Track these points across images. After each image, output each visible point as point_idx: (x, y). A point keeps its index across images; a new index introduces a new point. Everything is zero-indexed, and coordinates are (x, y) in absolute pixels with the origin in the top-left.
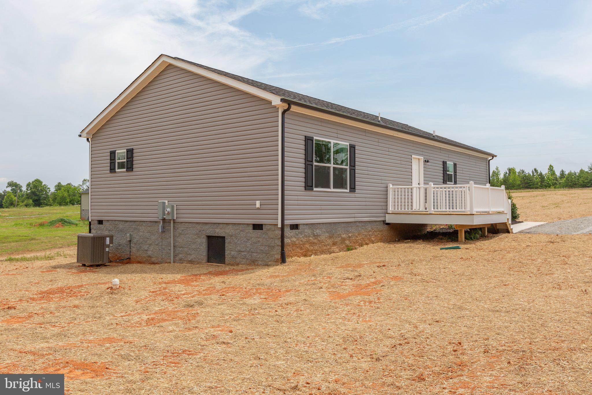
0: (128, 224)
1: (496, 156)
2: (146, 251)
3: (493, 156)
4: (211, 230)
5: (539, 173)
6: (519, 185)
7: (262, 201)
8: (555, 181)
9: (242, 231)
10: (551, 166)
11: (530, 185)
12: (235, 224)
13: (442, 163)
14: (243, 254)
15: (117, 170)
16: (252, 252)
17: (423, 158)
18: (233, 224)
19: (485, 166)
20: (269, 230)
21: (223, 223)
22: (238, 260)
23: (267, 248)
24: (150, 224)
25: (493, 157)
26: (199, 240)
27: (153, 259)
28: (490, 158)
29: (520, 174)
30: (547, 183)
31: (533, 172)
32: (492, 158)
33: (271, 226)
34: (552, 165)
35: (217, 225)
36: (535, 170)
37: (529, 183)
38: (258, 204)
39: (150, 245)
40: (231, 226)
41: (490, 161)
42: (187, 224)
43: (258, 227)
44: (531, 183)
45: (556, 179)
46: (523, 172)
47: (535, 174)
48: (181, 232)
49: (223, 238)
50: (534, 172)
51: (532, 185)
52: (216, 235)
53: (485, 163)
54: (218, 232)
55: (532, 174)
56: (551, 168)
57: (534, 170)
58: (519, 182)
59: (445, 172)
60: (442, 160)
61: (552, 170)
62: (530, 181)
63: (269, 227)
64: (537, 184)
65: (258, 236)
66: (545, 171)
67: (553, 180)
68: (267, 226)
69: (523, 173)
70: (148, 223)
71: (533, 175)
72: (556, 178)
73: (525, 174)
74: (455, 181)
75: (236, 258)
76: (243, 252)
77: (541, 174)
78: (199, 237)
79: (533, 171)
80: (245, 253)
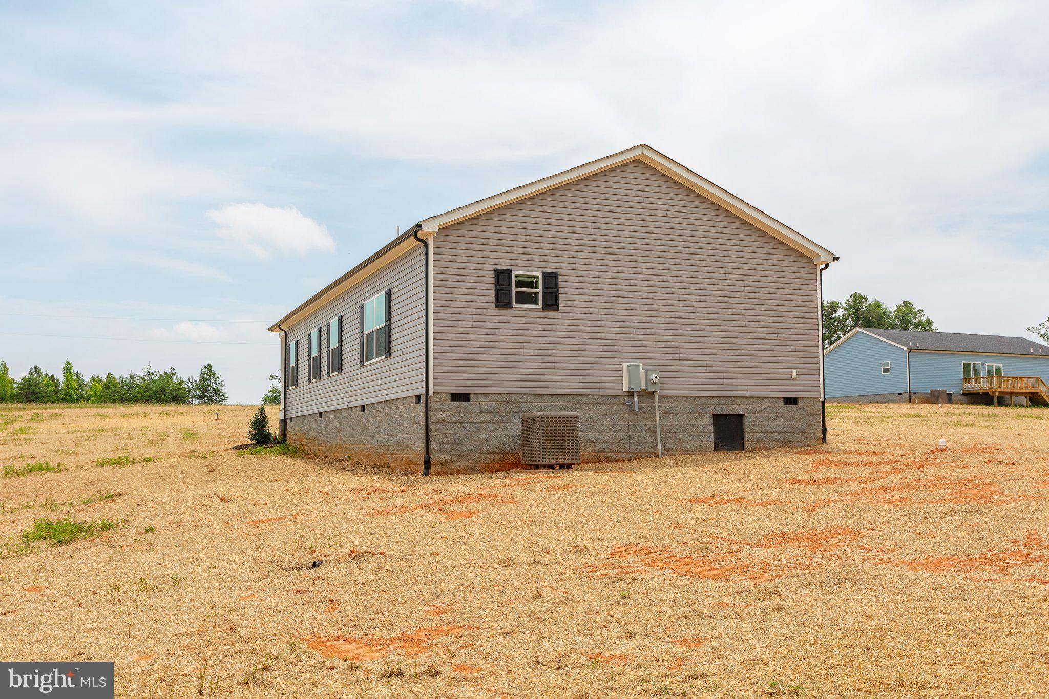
0: (544, 399)
2: (593, 442)
4: (722, 406)
7: (798, 370)
9: (769, 406)
12: (759, 397)
14: (773, 435)
15: (515, 305)
16: (785, 432)
18: (757, 397)
20: (806, 404)
21: (741, 397)
22: (765, 444)
23: (805, 426)
24: (600, 399)
26: (701, 421)
27: (610, 455)
33: (810, 400)
35: (733, 399)
38: (794, 373)
39: (602, 432)
40: (753, 400)
42: (680, 398)
43: (790, 401)
48: (668, 410)
49: (740, 417)
52: (731, 412)
54: (734, 408)
63: (807, 401)
65: (793, 412)
68: (804, 400)
70: (595, 397)
75: (762, 441)
76: (773, 432)
78: (700, 416)
80: (776, 434)
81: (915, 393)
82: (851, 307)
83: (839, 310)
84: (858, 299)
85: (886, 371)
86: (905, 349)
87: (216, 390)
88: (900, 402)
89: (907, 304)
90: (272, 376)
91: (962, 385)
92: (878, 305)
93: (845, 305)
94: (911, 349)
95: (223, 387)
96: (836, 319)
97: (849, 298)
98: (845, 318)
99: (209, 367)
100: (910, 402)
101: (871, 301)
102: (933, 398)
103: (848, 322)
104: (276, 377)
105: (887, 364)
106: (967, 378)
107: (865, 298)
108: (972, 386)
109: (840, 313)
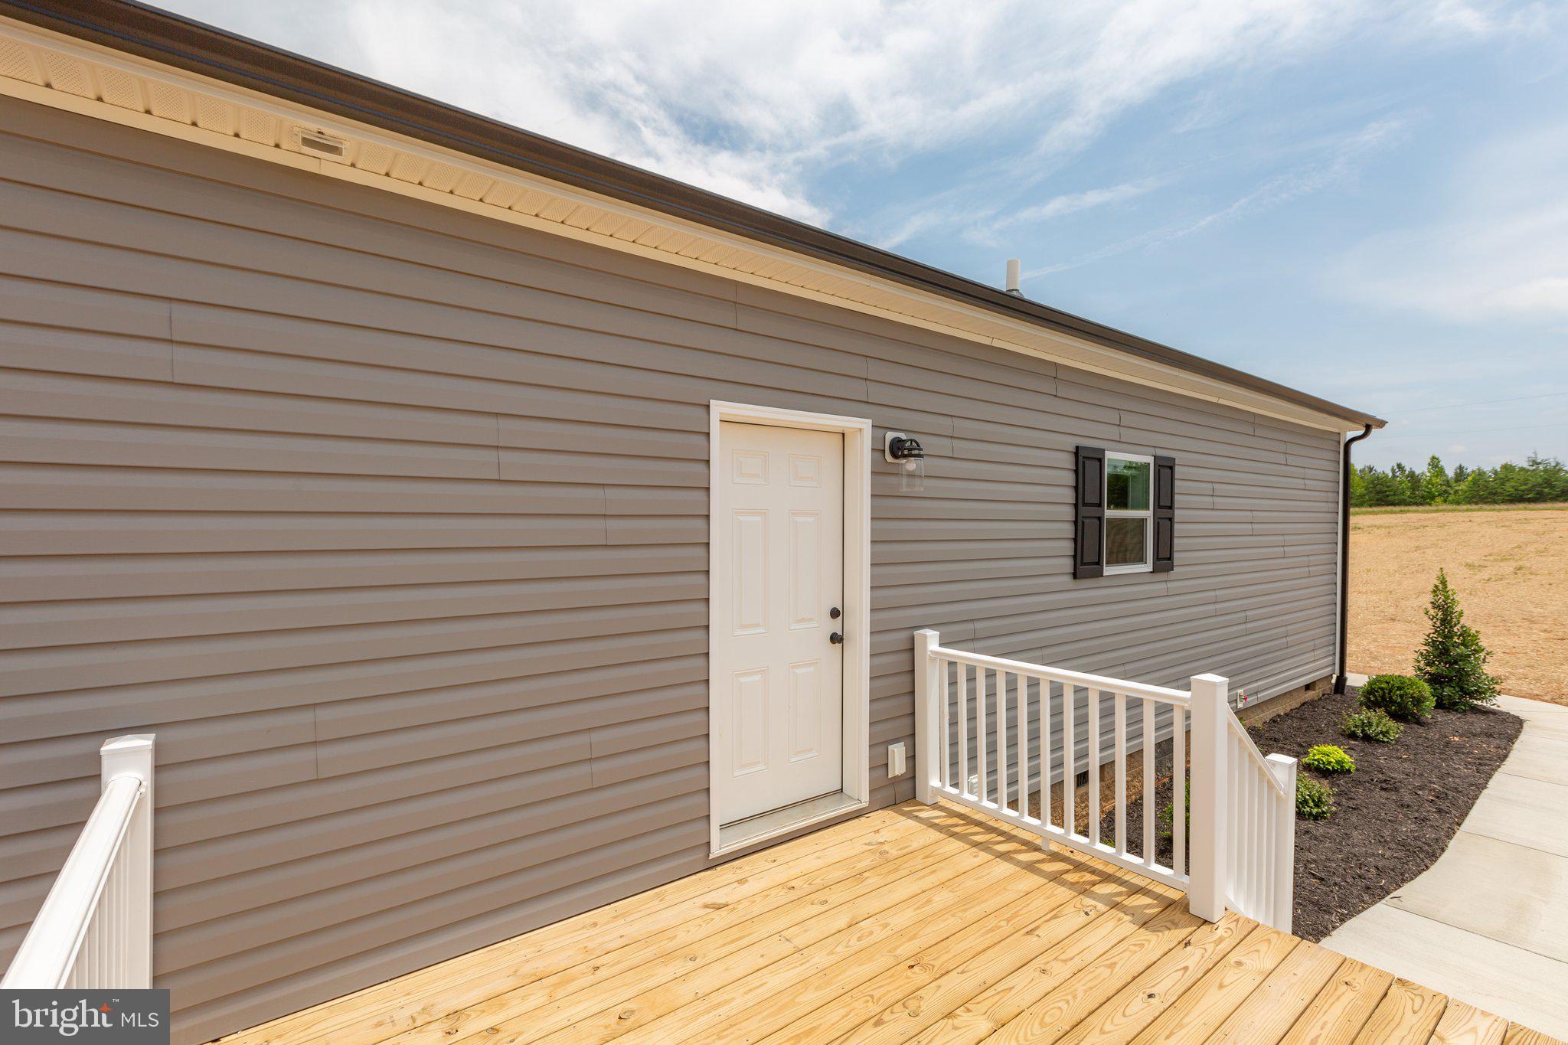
1: (1382, 424)
3: (1370, 425)
5: (1407, 472)
6: (1362, 496)
8: (1444, 488)
10: (1434, 458)
11: (1388, 496)
13: (1068, 461)
17: (866, 424)
19: (1330, 466)
25: (1368, 428)
28: (1350, 435)
29: (1365, 474)
30: (1425, 491)
31: (1393, 471)
32: (1361, 432)
34: (1437, 456)
36: (1399, 466)
37: (1386, 491)
41: (1354, 446)
44: (1390, 491)
45: (1448, 483)
46: (1371, 469)
47: (1398, 474)
50: (1397, 470)
51: (1390, 495)
53: (1331, 456)
55: (1390, 475)
56: (1435, 463)
57: (1395, 467)
58: (1363, 489)
59: (1085, 511)
60: (1071, 443)
61: (1437, 466)
62: (1388, 487)
64: (1403, 493)
66: (1421, 468)
67: (1441, 485)
69: (1370, 472)
71: (1394, 476)
72: (1448, 481)
73: (1374, 474)
74: (1164, 554)
77: (1412, 474)
79: (1393, 467)
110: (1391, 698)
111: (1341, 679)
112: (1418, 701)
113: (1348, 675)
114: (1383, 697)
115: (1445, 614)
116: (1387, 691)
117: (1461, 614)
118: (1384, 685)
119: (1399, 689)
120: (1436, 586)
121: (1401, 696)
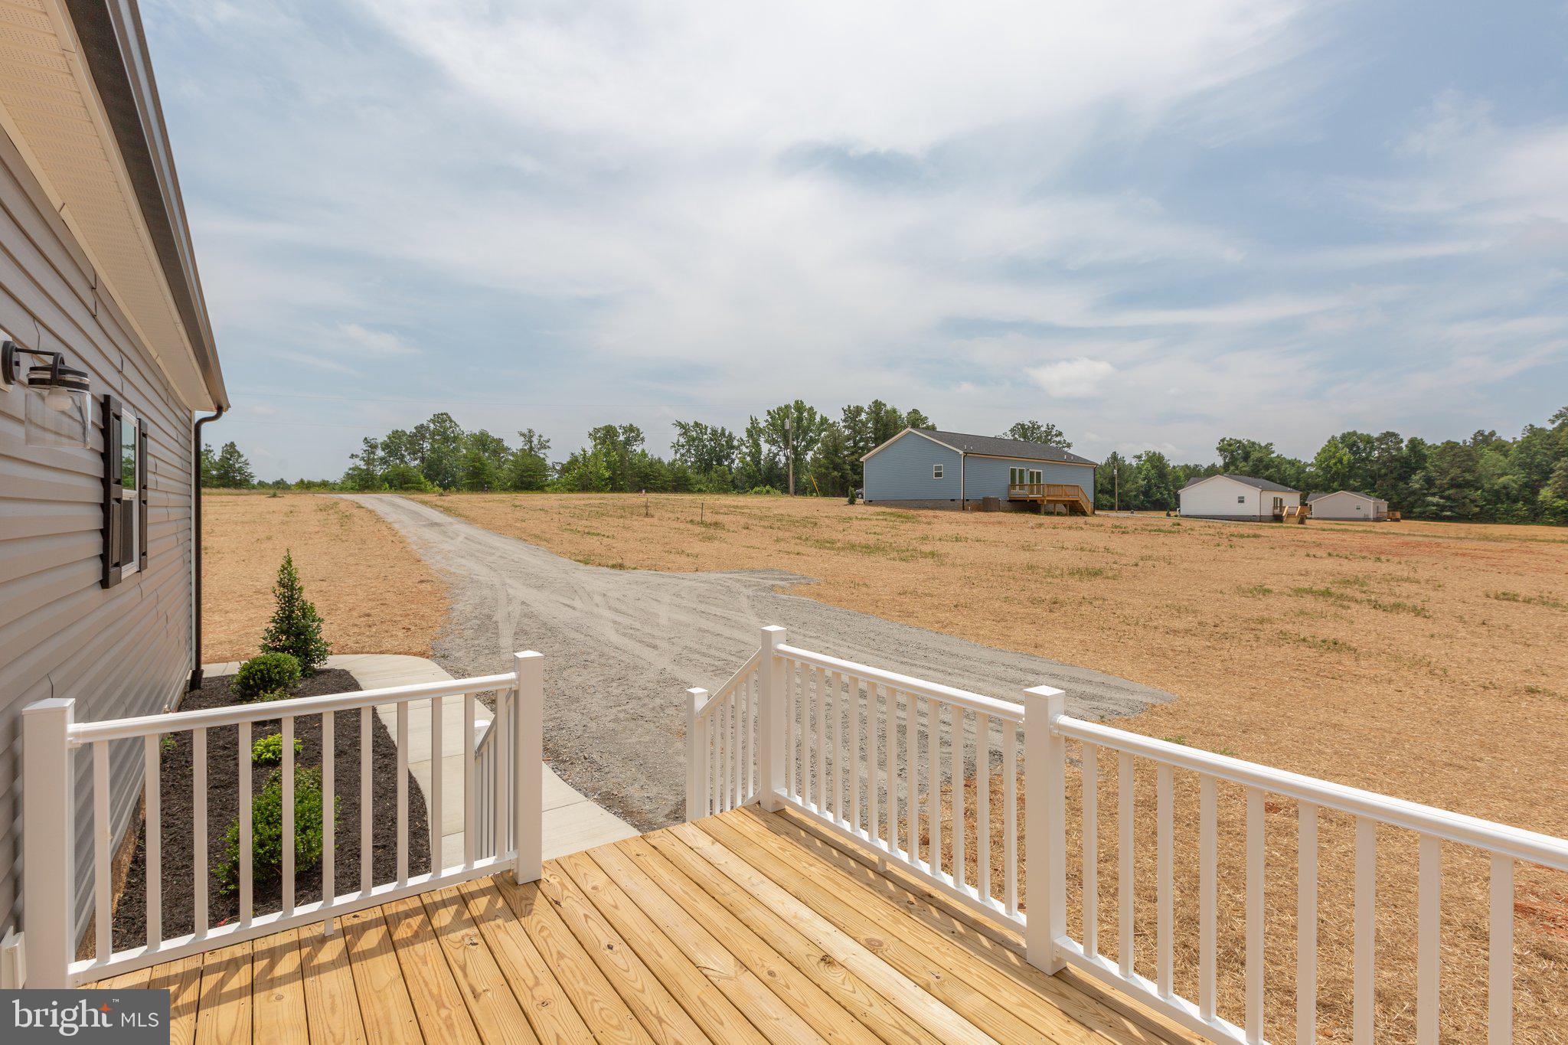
3: (222, 405)
25: (220, 409)
28: (201, 416)
41: (205, 427)
53: (183, 436)
81: (968, 500)
82: (872, 412)
83: (863, 414)
84: (878, 405)
85: (938, 475)
86: (961, 452)
87: (240, 471)
88: (952, 509)
89: (915, 411)
90: (352, 455)
91: (1009, 490)
92: (894, 411)
93: (867, 410)
94: (966, 453)
95: (248, 467)
96: (860, 421)
97: (871, 404)
98: (868, 421)
99: (232, 445)
100: (964, 509)
101: (889, 407)
102: (986, 505)
103: (869, 425)
104: (357, 456)
105: (940, 468)
106: (1013, 485)
107: (885, 405)
108: (1018, 493)
109: (863, 416)
110: (270, 677)
111: (197, 673)
112: (292, 673)
113: (203, 667)
114: (262, 679)
115: (289, 588)
116: (265, 672)
117: (301, 589)
118: (262, 667)
119: (276, 667)
120: (283, 566)
121: (279, 673)
